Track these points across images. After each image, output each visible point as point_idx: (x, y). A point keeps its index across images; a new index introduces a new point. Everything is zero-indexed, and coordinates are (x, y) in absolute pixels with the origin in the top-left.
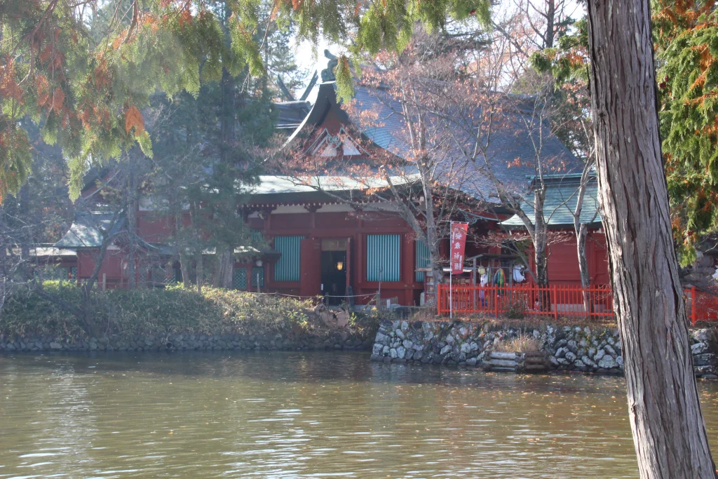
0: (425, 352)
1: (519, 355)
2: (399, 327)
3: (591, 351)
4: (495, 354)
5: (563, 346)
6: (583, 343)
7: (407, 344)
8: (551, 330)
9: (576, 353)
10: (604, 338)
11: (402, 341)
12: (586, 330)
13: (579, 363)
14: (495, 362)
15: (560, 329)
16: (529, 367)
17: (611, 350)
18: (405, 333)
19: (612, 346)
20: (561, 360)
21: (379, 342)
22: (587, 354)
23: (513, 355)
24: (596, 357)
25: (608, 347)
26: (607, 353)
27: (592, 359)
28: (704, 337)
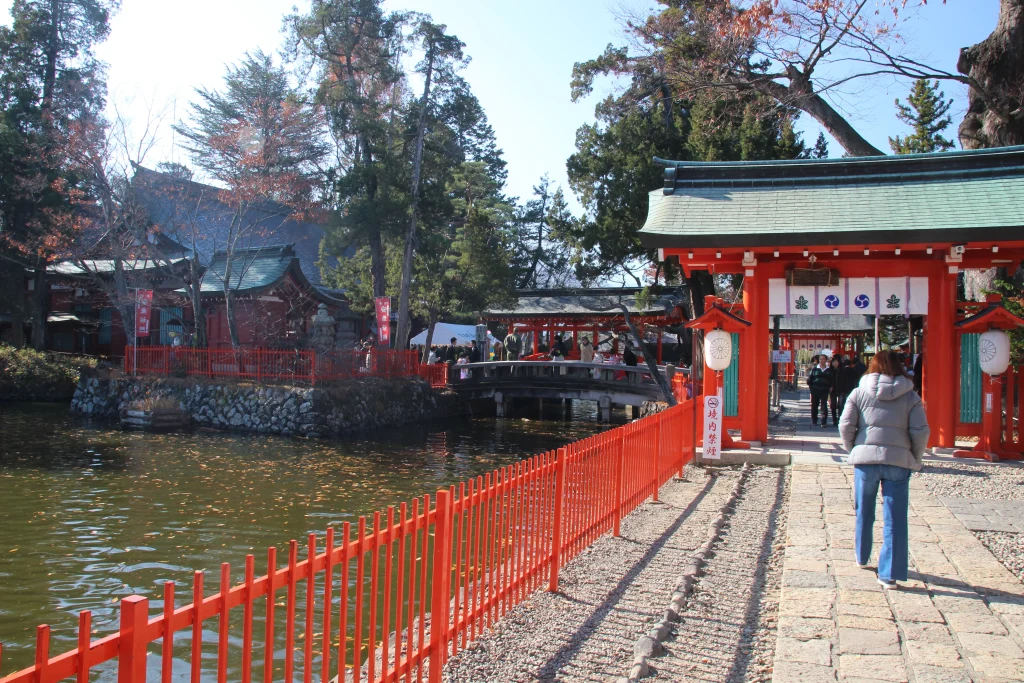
0: (107, 408)
1: (147, 413)
2: (92, 385)
3: (226, 409)
4: (130, 413)
5: (207, 403)
6: (221, 401)
7: (96, 399)
8: (198, 389)
9: (214, 411)
10: (237, 397)
11: (92, 397)
12: (225, 390)
13: (215, 421)
14: (130, 420)
15: (206, 388)
16: (158, 425)
17: (241, 409)
18: (96, 389)
19: (242, 404)
20: (202, 417)
21: (77, 398)
22: (222, 412)
23: (142, 414)
24: (229, 415)
25: (239, 405)
26: (238, 411)
27: (225, 417)
28: (310, 397)
